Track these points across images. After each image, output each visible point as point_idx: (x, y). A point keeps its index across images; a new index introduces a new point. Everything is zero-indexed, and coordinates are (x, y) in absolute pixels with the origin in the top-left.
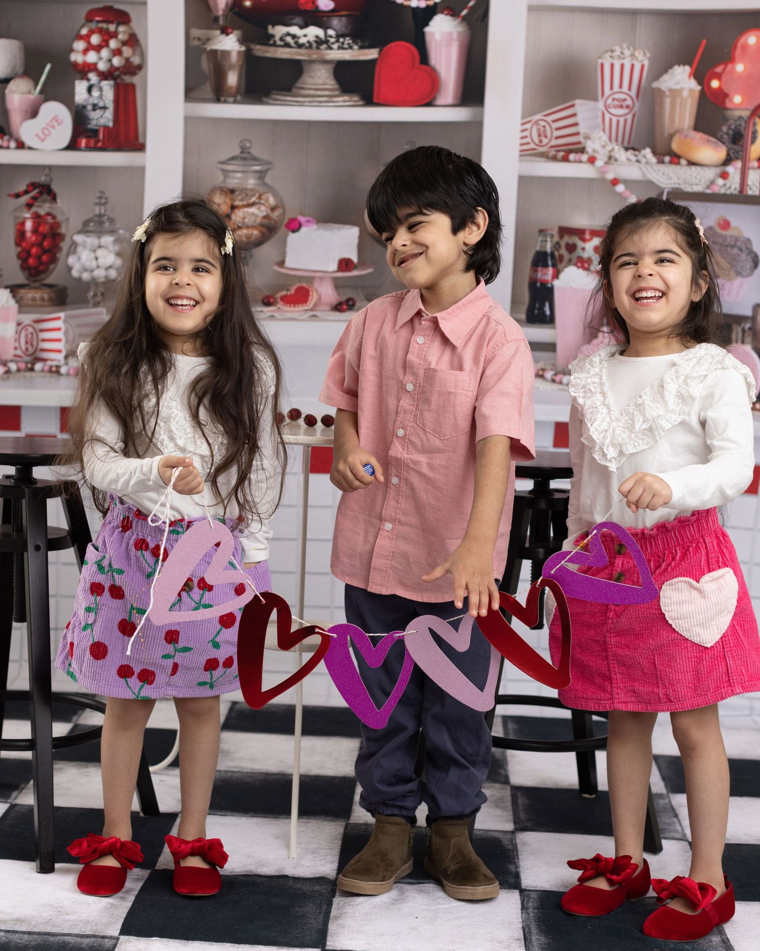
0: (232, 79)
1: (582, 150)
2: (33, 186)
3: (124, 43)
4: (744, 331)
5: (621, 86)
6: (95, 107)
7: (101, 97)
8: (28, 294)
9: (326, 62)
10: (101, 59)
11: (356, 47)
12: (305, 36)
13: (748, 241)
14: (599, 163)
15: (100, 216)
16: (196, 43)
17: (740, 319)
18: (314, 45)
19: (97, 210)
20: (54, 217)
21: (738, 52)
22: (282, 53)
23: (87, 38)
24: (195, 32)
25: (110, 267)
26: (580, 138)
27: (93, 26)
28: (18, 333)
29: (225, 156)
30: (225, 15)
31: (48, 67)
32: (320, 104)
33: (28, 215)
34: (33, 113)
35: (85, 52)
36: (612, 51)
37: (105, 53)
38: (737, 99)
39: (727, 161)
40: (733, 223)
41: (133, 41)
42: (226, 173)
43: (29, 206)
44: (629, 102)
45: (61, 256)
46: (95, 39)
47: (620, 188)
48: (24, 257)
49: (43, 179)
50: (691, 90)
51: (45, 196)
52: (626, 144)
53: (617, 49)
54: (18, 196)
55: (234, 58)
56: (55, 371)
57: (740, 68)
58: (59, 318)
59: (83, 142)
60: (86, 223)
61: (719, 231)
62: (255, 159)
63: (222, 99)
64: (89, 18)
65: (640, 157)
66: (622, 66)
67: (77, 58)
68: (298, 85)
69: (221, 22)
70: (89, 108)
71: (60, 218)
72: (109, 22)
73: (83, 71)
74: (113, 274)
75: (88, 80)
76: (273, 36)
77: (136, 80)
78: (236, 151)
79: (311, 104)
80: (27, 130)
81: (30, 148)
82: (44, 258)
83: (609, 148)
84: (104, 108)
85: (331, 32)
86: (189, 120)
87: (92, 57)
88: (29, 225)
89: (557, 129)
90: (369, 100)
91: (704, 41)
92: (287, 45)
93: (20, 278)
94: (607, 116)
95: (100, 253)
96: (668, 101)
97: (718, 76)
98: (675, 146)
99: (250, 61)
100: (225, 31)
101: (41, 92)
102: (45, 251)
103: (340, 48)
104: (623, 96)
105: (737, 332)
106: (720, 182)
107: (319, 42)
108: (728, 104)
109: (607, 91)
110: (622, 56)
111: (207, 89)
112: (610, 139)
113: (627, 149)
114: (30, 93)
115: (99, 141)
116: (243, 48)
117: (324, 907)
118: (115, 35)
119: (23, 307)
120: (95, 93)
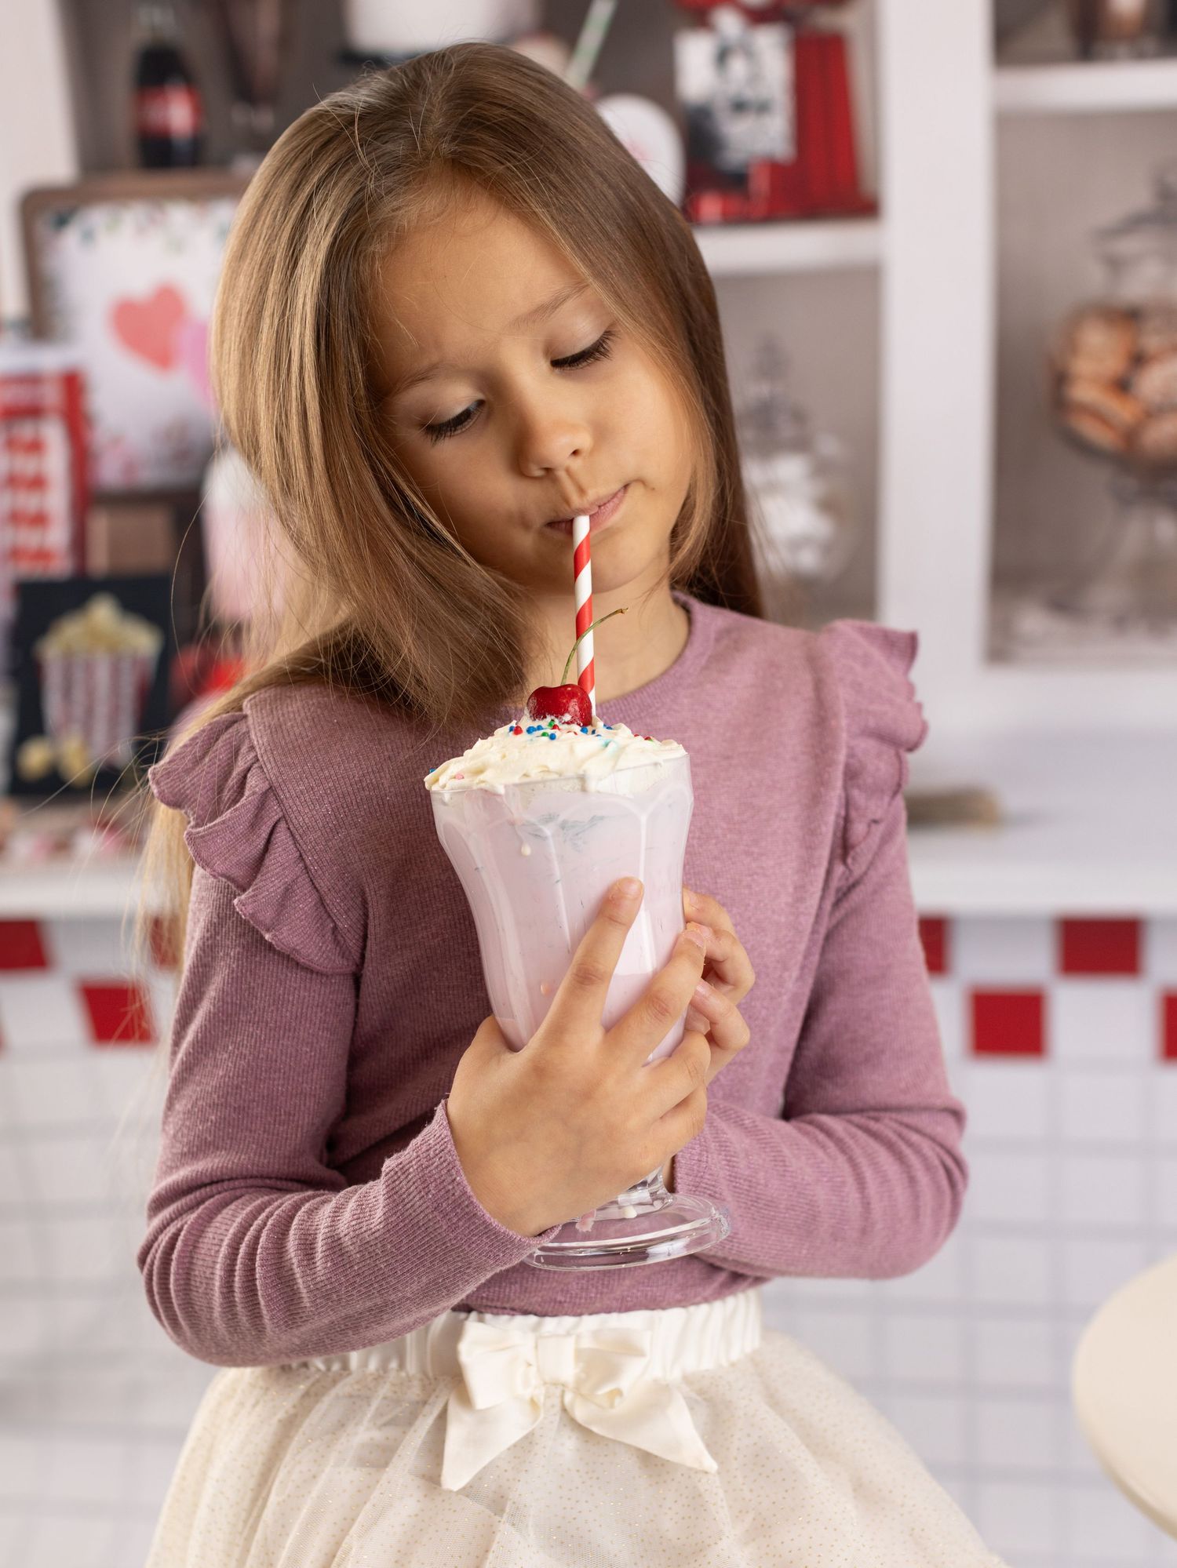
6: (740, 107)
7: (755, 78)
29: (1111, 216)
31: (602, 10)
42: (1116, 265)
59: (714, 205)
63: (1101, 49)
70: (723, 109)
73: (701, 4)
77: (847, 19)
78: (1141, 199)
84: (763, 108)
86: (1008, 125)
101: (593, 73)
111: (1056, 28)
115: (748, 200)
120: (738, 67)
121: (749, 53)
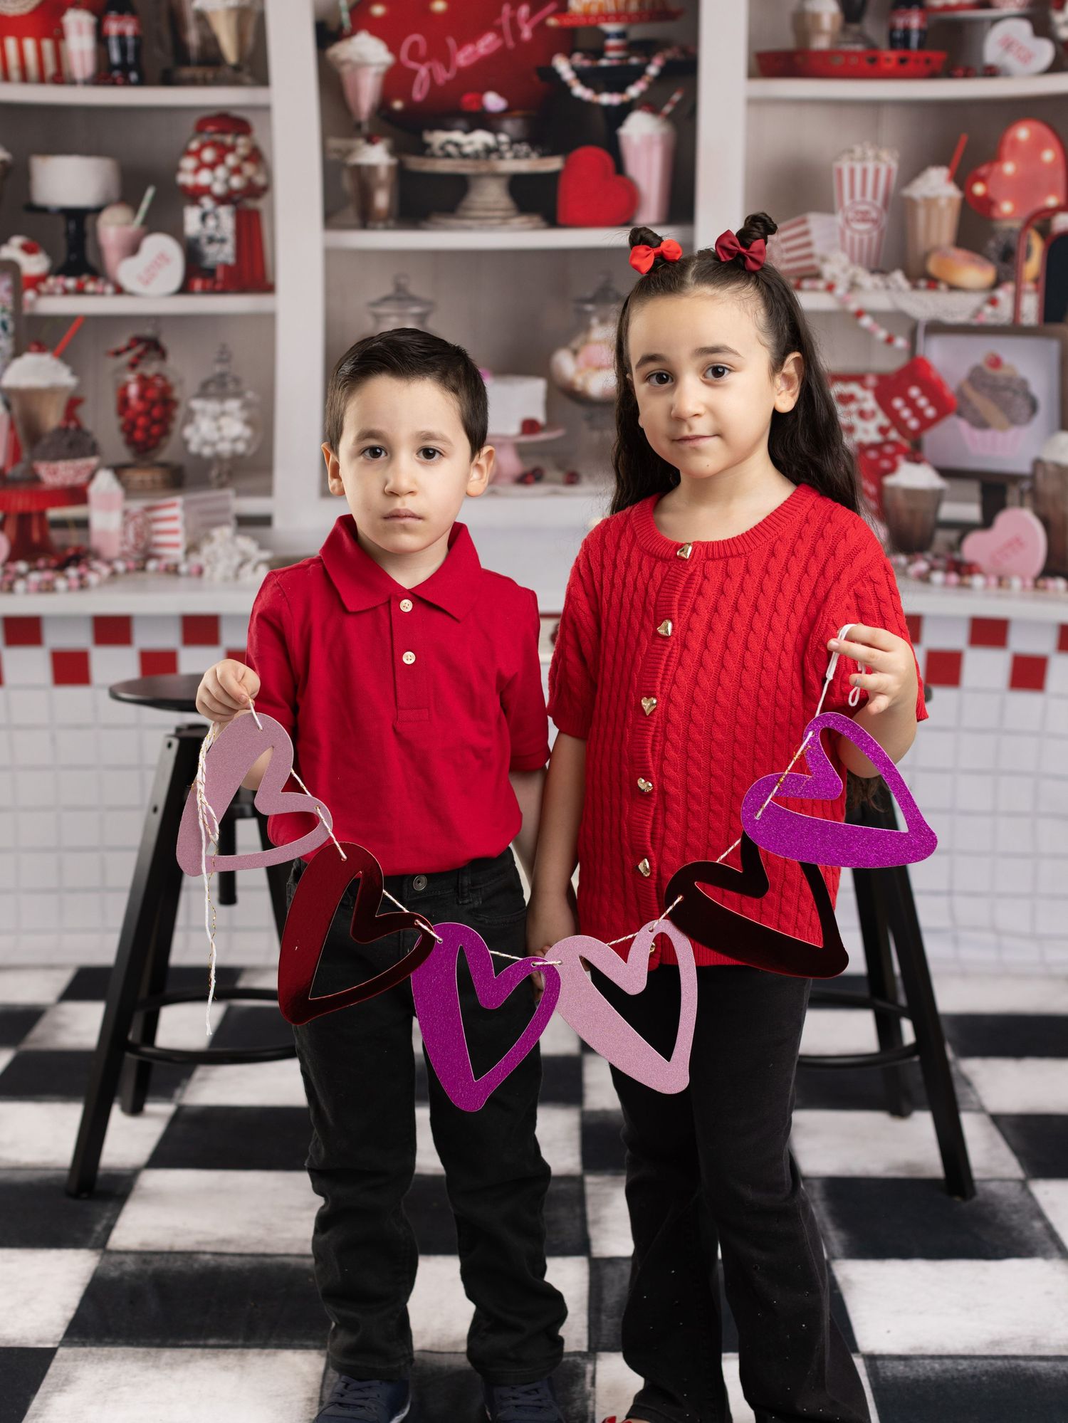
0: (382, 200)
1: (817, 276)
2: (137, 341)
3: (246, 159)
4: (1022, 493)
5: (863, 193)
6: (211, 240)
7: (218, 227)
8: (136, 476)
9: (496, 175)
10: (215, 179)
11: (534, 156)
12: (471, 143)
13: (1024, 383)
14: (840, 290)
15: (222, 376)
16: (334, 156)
17: (1015, 478)
18: (483, 155)
19: (218, 369)
20: (164, 379)
21: (1006, 150)
22: (443, 166)
23: (197, 154)
24: (335, 143)
25: (235, 440)
26: (815, 261)
27: (205, 138)
28: (125, 524)
29: (375, 296)
30: (371, 120)
31: (150, 193)
32: (491, 228)
33: (131, 377)
34: (133, 249)
35: (196, 171)
36: (852, 151)
37: (221, 172)
38: (1007, 207)
39: (997, 284)
40: (1007, 359)
41: (256, 156)
42: (378, 318)
43: (133, 365)
44: (874, 215)
45: (175, 427)
46: (208, 155)
47: (866, 321)
48: (129, 430)
49: (148, 331)
50: (950, 199)
51: (153, 354)
52: (873, 266)
53: (858, 151)
54: (118, 353)
55: (383, 174)
56: (173, 570)
57: (1009, 168)
58: (173, 505)
59: (198, 284)
60: (205, 385)
61: (989, 371)
62: (413, 300)
63: (371, 224)
64: (201, 127)
65: (891, 284)
66: (865, 172)
67: (186, 178)
68: (465, 203)
69: (366, 129)
70: (204, 241)
71: (172, 379)
72: (224, 132)
73: (195, 195)
74: (241, 447)
75: (201, 205)
76: (427, 146)
77: (261, 204)
78: (389, 290)
79: (481, 228)
80: (127, 271)
81: (131, 294)
82: (155, 430)
83: (851, 271)
84: (223, 241)
85: (503, 138)
86: (331, 254)
87: (204, 178)
88: (133, 390)
89: (789, 250)
90: (553, 222)
91: (964, 138)
92: (448, 156)
93: (125, 455)
94: (848, 233)
95: (224, 421)
96: (921, 214)
97: (982, 180)
98: (932, 267)
99: (402, 175)
100: (371, 140)
101: (145, 222)
102: (154, 422)
103: (516, 157)
104: (863, 208)
105: (1013, 494)
106: (988, 310)
107: (489, 151)
108: (996, 214)
109: (847, 202)
110: (863, 159)
111: (351, 213)
112: (852, 260)
113: (874, 271)
114: (128, 224)
115: (215, 282)
116: (393, 161)
117: (578, 1210)
118: (232, 149)
119: (130, 492)
120: (211, 222)
121: (217, 217)
